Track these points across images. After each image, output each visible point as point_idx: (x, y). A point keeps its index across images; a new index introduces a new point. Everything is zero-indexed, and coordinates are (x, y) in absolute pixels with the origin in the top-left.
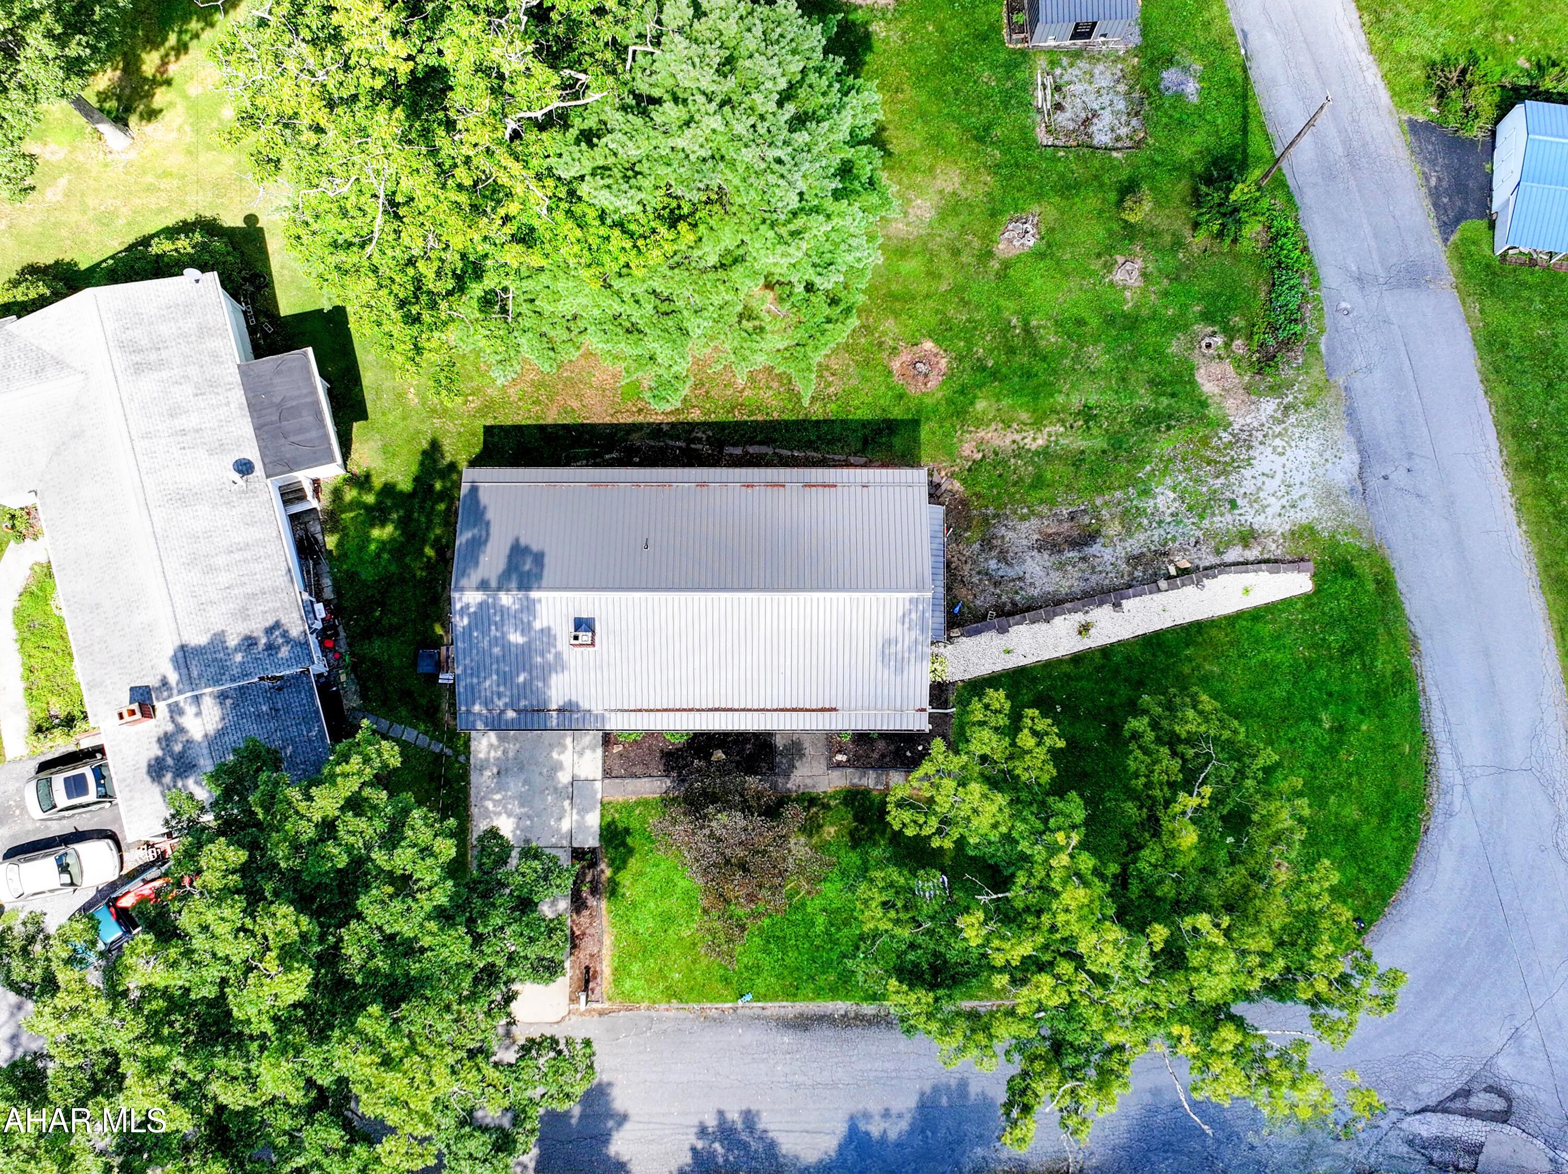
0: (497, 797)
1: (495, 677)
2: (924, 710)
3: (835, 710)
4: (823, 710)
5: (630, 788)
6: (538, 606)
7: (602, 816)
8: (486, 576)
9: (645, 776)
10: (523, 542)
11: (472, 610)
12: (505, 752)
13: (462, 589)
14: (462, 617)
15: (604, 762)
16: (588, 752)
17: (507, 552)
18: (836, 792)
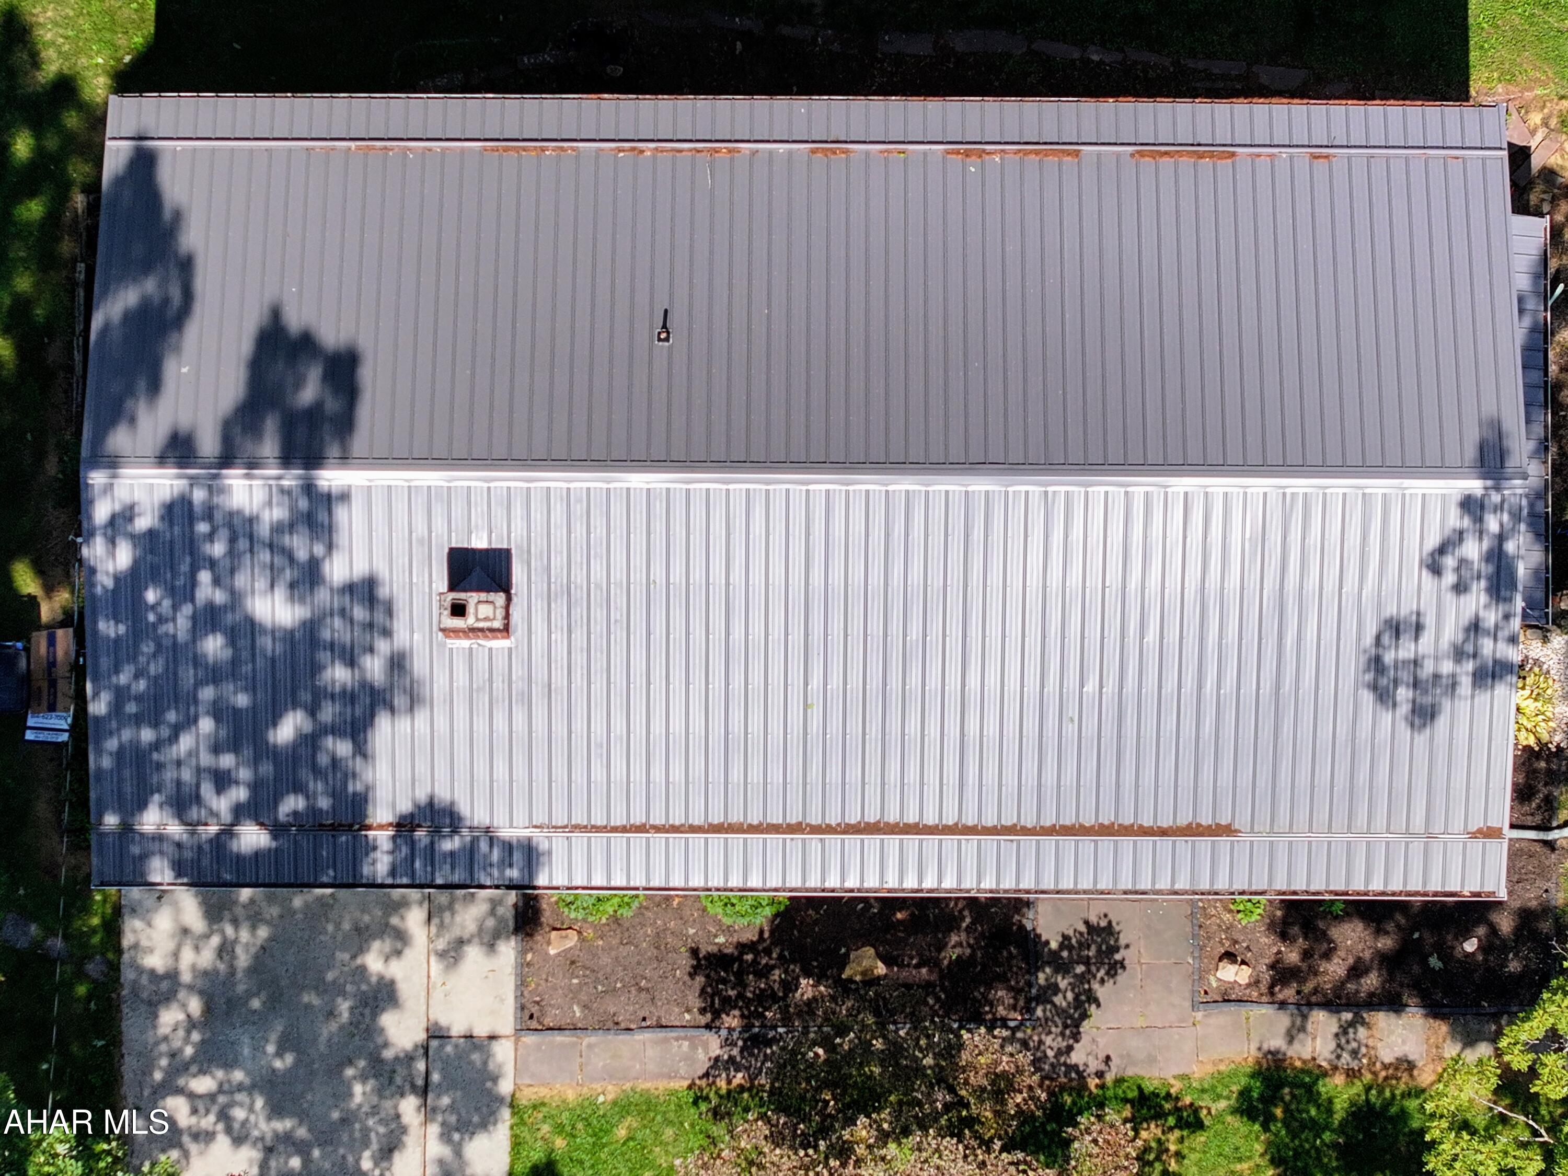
0: (203, 1084)
1: (206, 725)
2: (1492, 833)
3: (1227, 830)
4: (1193, 830)
5: (599, 1062)
6: (341, 513)
7: (517, 1144)
8: (185, 422)
9: (644, 1024)
10: (294, 321)
11: (143, 523)
12: (225, 950)
13: (113, 463)
14: (112, 542)
15: (522, 983)
16: (473, 953)
17: (247, 347)
18: (1221, 1078)
